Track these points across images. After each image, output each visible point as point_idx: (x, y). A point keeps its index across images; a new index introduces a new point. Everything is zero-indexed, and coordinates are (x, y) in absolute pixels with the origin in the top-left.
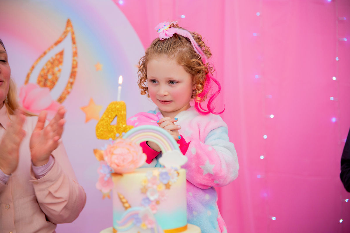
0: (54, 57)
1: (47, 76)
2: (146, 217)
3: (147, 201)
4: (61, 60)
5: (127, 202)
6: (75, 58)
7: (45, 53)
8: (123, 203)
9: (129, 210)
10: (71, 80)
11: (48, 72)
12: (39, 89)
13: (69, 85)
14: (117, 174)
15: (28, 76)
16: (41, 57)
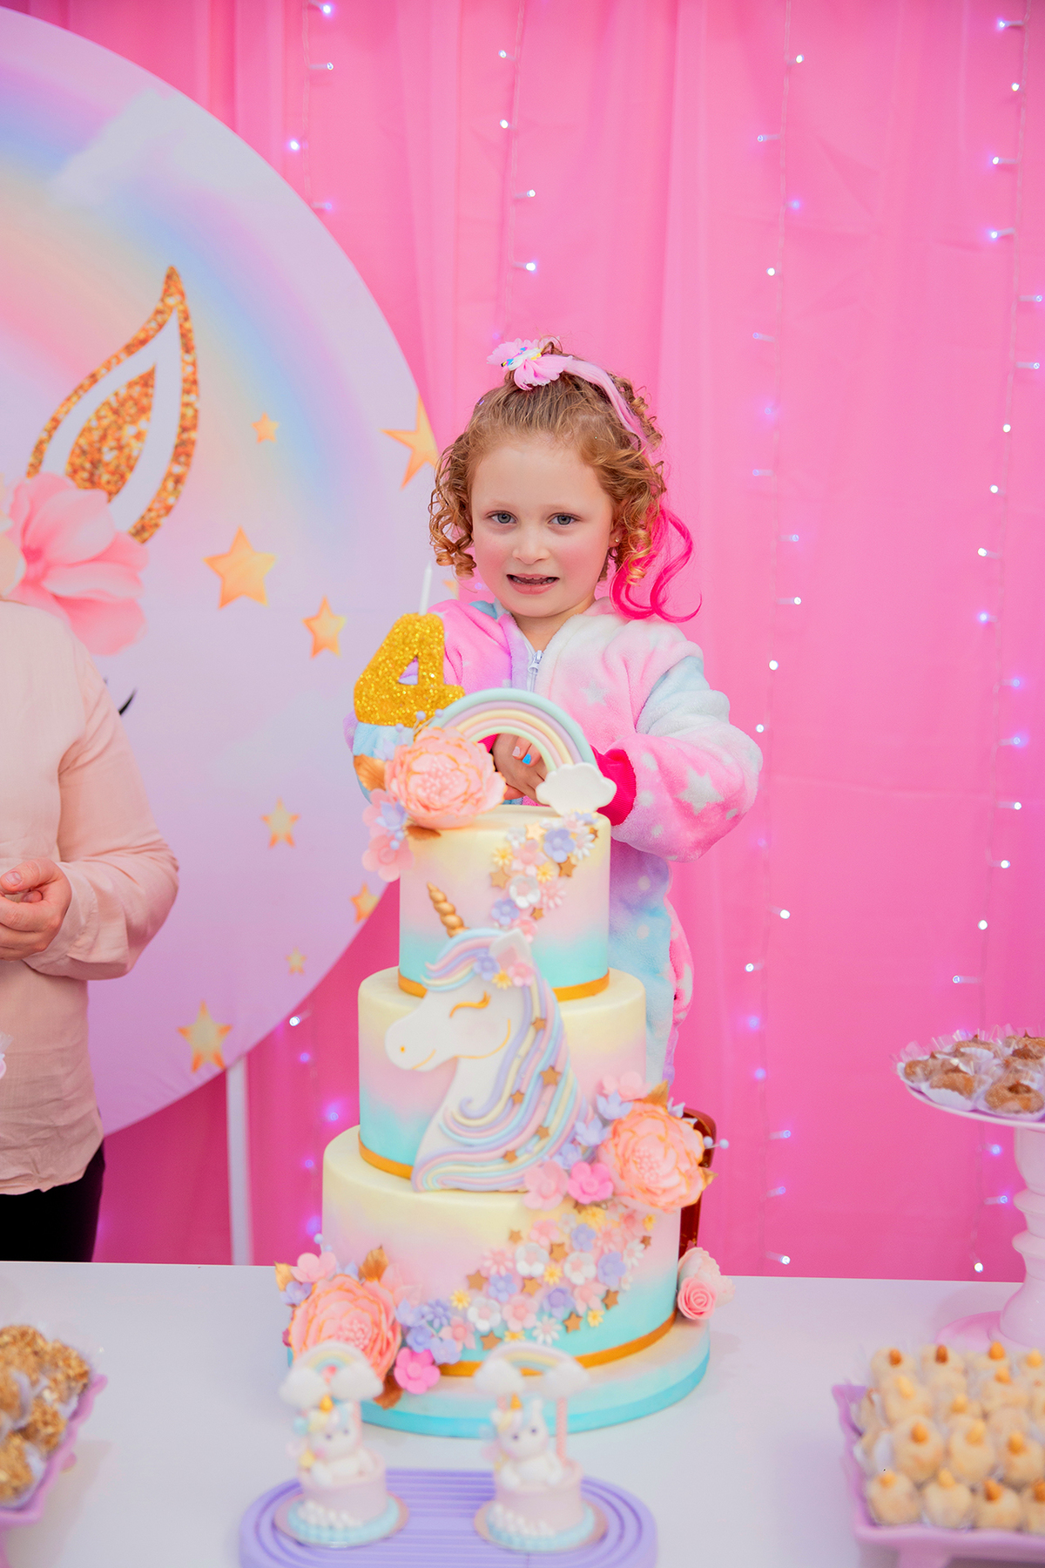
0: (123, 393)
1: (99, 450)
2: (509, 956)
3: (507, 909)
4: (145, 401)
5: (454, 912)
6: (191, 398)
7: (94, 378)
8: (443, 914)
9: (461, 934)
10: (177, 469)
11: (103, 438)
12: (75, 495)
13: (170, 484)
14: (422, 830)
15: (39, 450)
16: (80, 390)
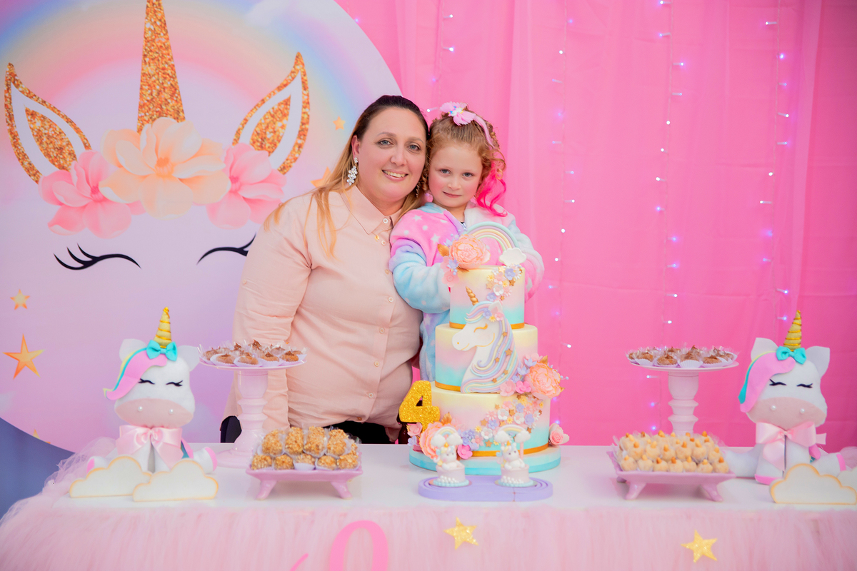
0: (276, 107)
1: (265, 133)
2: (495, 310)
3: (492, 296)
4: (286, 111)
5: (475, 297)
6: (307, 110)
7: (263, 101)
8: (471, 297)
9: (477, 304)
10: (300, 141)
11: (267, 127)
12: (254, 153)
13: (297, 148)
14: (463, 269)
15: (238, 133)
16: (257, 106)
